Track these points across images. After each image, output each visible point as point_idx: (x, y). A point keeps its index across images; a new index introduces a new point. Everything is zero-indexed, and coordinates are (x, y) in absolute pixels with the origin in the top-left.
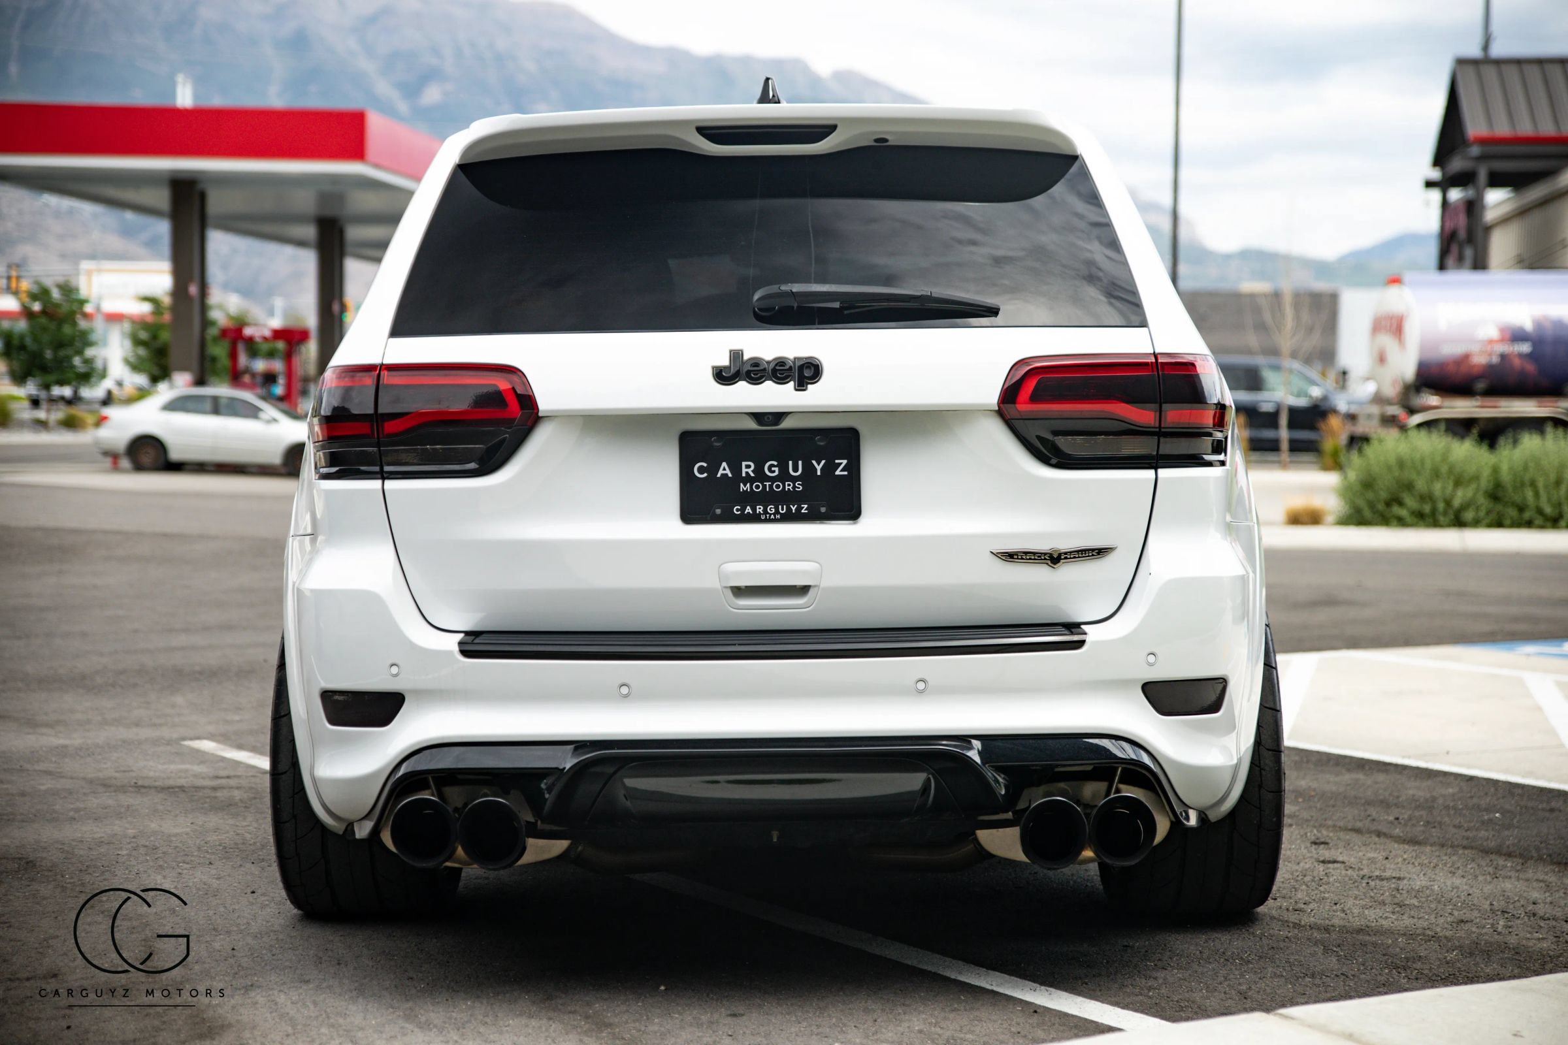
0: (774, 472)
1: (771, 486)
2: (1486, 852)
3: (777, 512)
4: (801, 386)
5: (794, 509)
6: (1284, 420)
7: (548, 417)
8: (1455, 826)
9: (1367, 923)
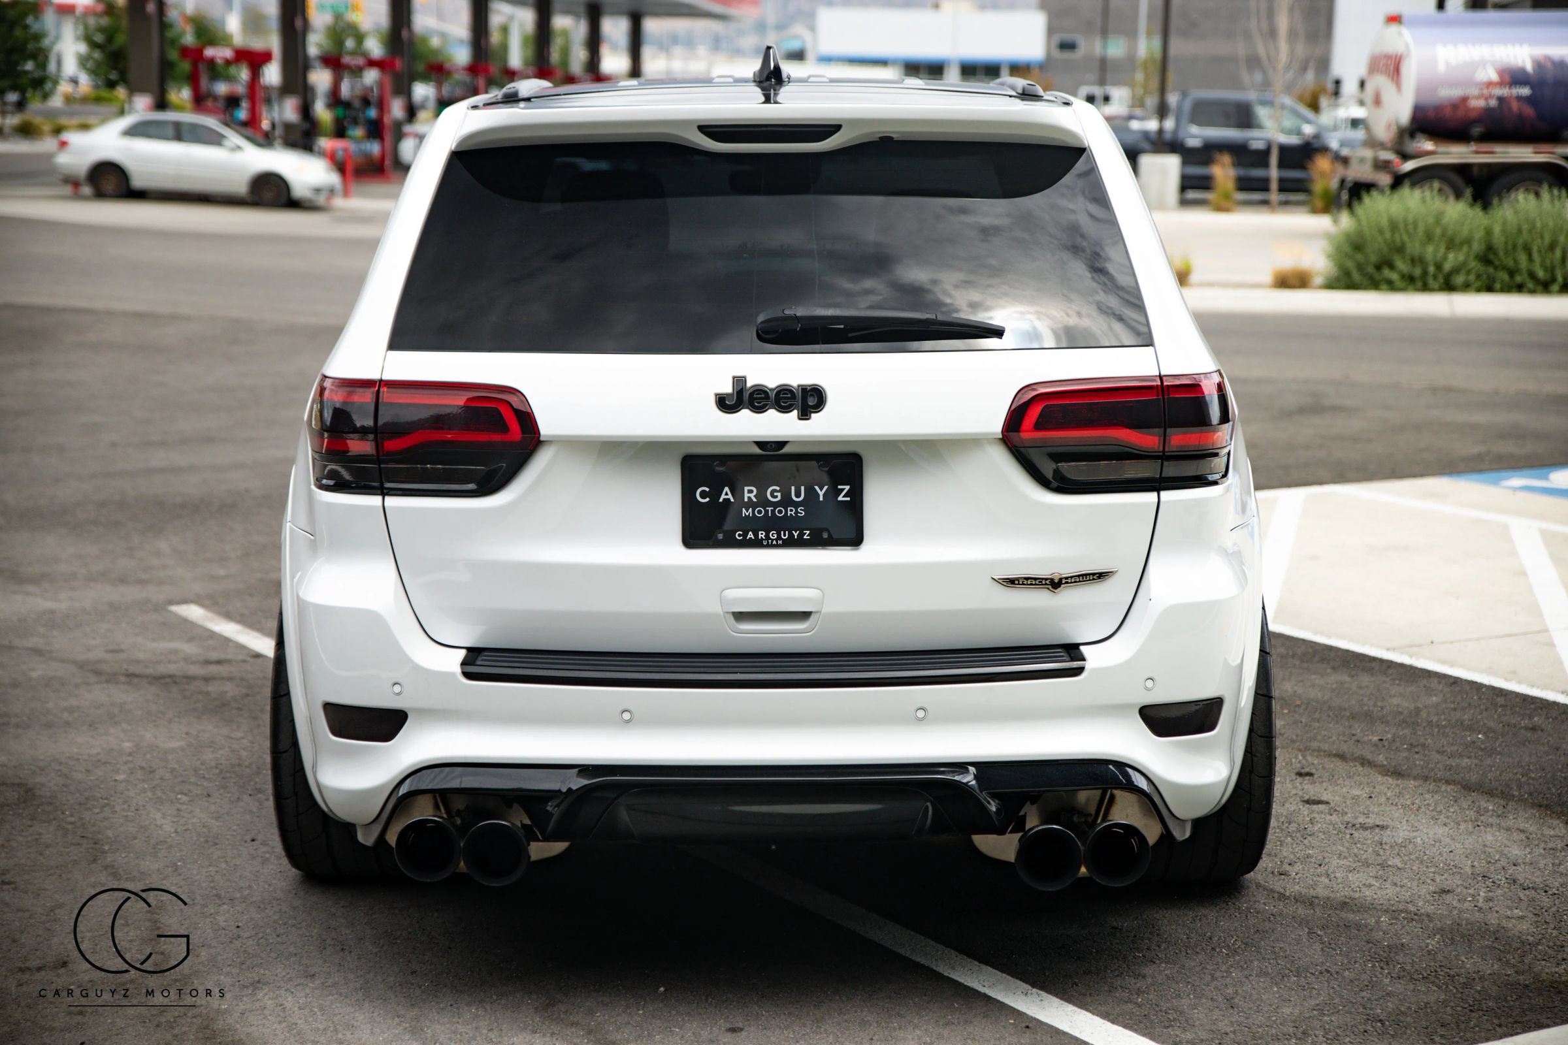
0: (777, 497)
1: (773, 511)
2: (1468, 788)
3: (779, 538)
4: (804, 415)
5: (796, 535)
6: (1274, 159)
7: (549, 442)
8: (1438, 752)
9: (1351, 893)
